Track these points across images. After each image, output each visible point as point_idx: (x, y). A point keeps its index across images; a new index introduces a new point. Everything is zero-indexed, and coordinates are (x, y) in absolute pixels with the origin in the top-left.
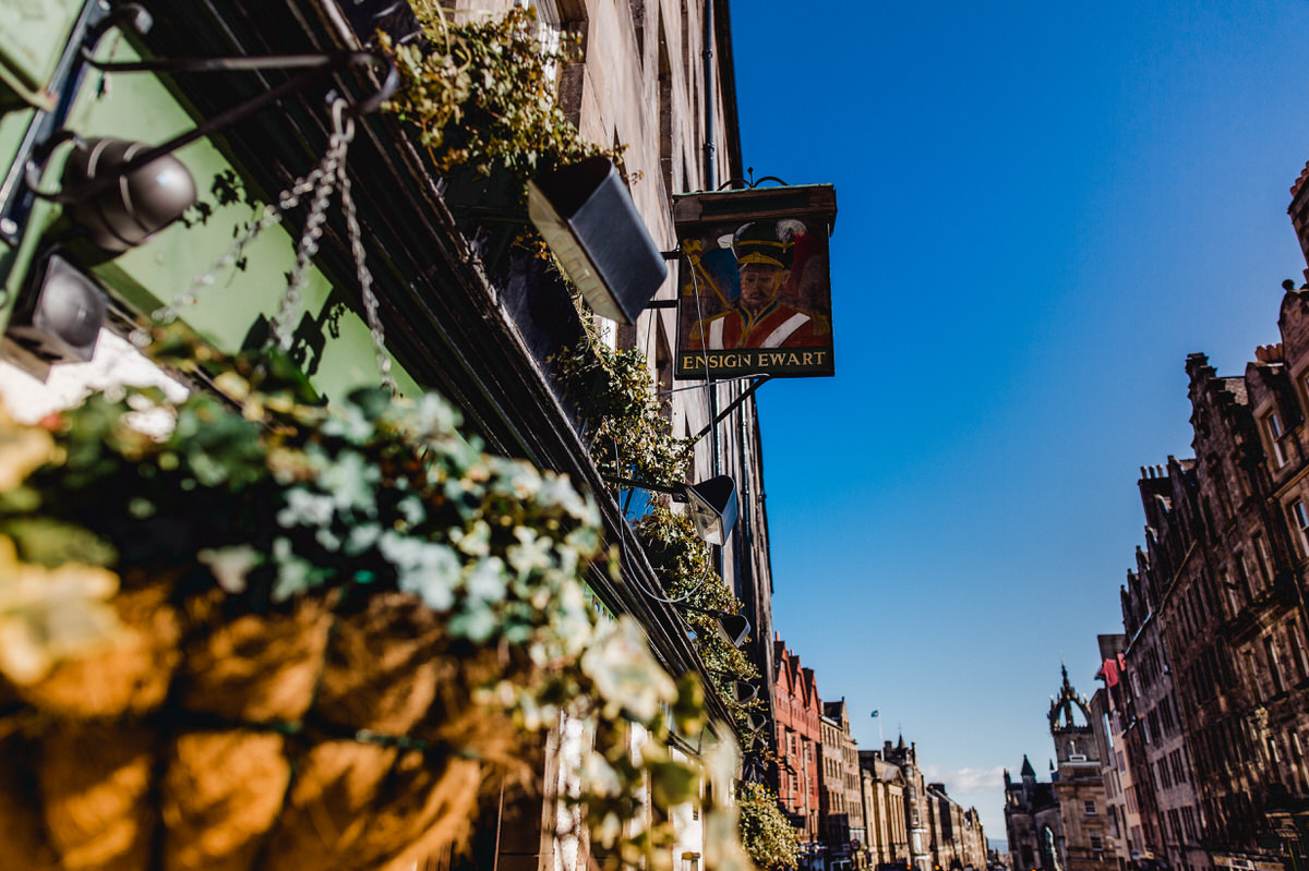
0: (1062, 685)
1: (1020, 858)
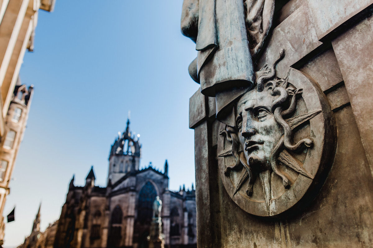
0: (124, 130)
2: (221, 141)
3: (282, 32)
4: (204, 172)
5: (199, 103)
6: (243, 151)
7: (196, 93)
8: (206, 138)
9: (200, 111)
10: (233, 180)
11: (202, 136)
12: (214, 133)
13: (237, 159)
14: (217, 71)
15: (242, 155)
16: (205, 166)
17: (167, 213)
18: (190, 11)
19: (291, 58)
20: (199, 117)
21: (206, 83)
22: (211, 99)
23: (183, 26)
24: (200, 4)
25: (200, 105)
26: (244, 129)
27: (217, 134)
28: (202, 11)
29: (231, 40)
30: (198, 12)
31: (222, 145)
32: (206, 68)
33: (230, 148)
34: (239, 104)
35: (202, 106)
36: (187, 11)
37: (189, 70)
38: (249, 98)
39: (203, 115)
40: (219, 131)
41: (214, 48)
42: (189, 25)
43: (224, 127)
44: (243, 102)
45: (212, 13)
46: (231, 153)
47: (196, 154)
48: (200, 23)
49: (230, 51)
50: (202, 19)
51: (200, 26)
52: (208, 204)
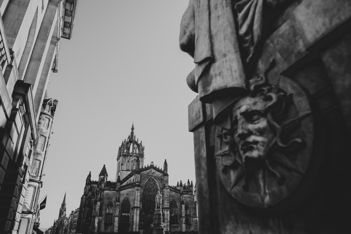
0: (130, 134)
1: (103, 222)
2: (218, 142)
3: (271, 45)
4: (204, 169)
5: (197, 109)
6: (238, 151)
7: (194, 101)
8: (204, 140)
9: (198, 116)
10: (230, 176)
11: (201, 138)
12: (211, 136)
13: (233, 158)
14: (214, 81)
15: (237, 154)
16: (204, 164)
17: (167, 205)
18: (187, 29)
19: (281, 67)
20: (197, 122)
21: (204, 91)
22: (208, 105)
23: (181, 43)
24: (196, 23)
25: (198, 111)
26: (240, 131)
27: (214, 136)
28: (198, 29)
29: (225, 53)
30: (195, 31)
31: (219, 146)
32: (204, 78)
33: (227, 148)
34: (234, 109)
35: (199, 111)
36: (184, 30)
37: (187, 80)
38: (243, 104)
39: (201, 119)
40: (216, 133)
41: (210, 60)
42: (187, 42)
43: (220, 130)
44: (238, 107)
45: (207, 30)
46: (228, 152)
47: (195, 154)
48: (197, 40)
49: (225, 63)
50: (198, 36)
51: (197, 42)
52: (208, 197)
